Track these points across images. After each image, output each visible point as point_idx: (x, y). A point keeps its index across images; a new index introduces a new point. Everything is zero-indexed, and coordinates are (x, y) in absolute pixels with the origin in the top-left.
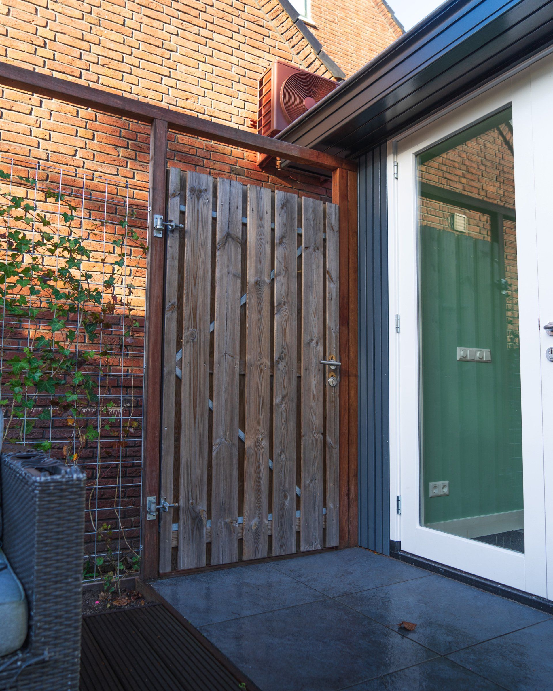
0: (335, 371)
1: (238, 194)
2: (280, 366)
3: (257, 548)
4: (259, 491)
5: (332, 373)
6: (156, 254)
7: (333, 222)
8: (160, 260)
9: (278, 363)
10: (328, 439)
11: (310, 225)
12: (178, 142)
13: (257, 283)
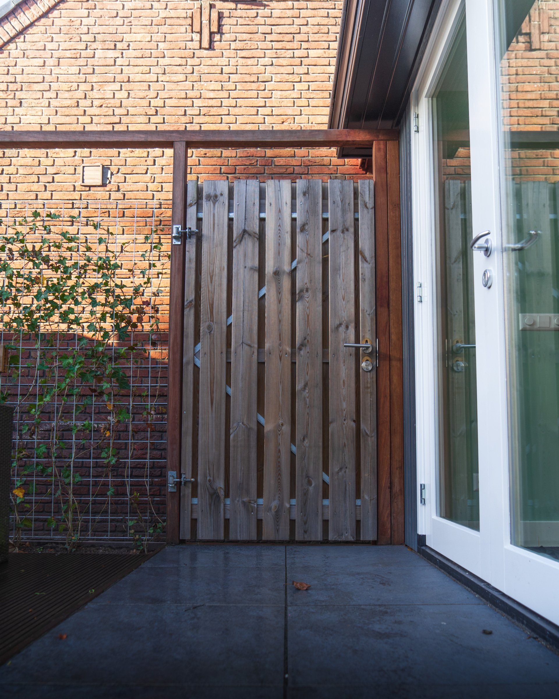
0: (370, 354)
1: (255, 191)
2: (302, 352)
3: (278, 531)
4: (280, 474)
5: (367, 358)
6: (175, 259)
7: (367, 199)
8: (179, 264)
9: (300, 349)
10: (362, 426)
11: (338, 206)
12: (275, 165)
13: (277, 273)
